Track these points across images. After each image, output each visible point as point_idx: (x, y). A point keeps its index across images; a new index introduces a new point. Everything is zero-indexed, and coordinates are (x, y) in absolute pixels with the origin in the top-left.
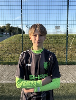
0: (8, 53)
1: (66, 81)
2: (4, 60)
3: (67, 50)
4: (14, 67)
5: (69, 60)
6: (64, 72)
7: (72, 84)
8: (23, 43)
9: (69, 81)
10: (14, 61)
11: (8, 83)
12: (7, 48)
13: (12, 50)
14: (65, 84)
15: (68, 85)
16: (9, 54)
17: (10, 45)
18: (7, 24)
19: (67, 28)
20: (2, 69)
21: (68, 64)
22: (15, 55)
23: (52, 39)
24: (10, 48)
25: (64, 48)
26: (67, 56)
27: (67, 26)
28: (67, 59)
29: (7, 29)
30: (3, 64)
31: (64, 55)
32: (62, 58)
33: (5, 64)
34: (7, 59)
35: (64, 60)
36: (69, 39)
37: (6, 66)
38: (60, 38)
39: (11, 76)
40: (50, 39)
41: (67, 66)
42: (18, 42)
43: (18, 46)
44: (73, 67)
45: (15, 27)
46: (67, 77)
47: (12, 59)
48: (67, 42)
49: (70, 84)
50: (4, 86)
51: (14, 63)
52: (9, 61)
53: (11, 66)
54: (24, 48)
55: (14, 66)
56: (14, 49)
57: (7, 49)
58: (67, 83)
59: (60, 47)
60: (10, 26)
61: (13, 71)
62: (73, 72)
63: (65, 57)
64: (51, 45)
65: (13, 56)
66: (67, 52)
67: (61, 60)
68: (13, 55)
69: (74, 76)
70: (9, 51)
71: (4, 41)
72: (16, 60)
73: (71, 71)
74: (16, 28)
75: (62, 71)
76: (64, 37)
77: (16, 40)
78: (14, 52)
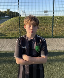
2: (7, 35)
3: (53, 27)
4: (14, 40)
5: (54, 35)
6: (50, 43)
7: (56, 51)
9: (54, 49)
10: (14, 36)
11: (10, 50)
12: (9, 27)
14: (51, 51)
16: (10, 31)
17: (10, 25)
18: (7, 10)
19: (53, 11)
20: (5, 42)
22: (14, 32)
23: (42, 20)
24: (10, 27)
25: (50, 26)
26: (53, 32)
28: (52, 34)
29: (7, 13)
31: (50, 32)
32: (49, 34)
33: (7, 38)
34: (9, 34)
35: (51, 35)
37: (8, 39)
38: (48, 19)
39: (12, 46)
40: (40, 20)
41: (53, 39)
42: (16, 22)
43: (16, 25)
44: (57, 39)
46: (53, 46)
47: (12, 34)
48: (53, 22)
49: (54, 51)
51: (14, 37)
52: (10, 36)
53: (12, 40)
54: (21, 27)
56: (13, 28)
59: (48, 25)
60: (10, 11)
61: (13, 43)
62: (57, 43)
63: (52, 33)
64: (41, 24)
65: (13, 33)
66: (53, 29)
69: (58, 46)
71: (6, 22)
73: (55, 42)
76: (51, 18)
78: (13, 30)
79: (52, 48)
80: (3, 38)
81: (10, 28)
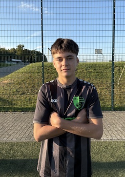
0: (20, 93)
1: (111, 138)
2: (14, 104)
3: (113, 87)
4: (30, 116)
5: (117, 104)
6: (108, 123)
7: (121, 142)
8: (45, 76)
9: (116, 138)
11: (21, 141)
12: (20, 84)
13: (27, 88)
14: (110, 143)
15: (115, 145)
16: (22, 94)
17: (23, 81)
18: (18, 46)
19: (113, 54)
20: (11, 120)
21: (115, 110)
22: (32, 96)
23: (90, 70)
25: (108, 84)
26: (113, 97)
27: (113, 51)
28: (113, 102)
29: (18, 53)
30: (13, 111)
32: (105, 101)
34: (19, 102)
35: (109, 104)
36: (116, 70)
37: (17, 113)
38: (103, 69)
39: (26, 131)
40: (86, 70)
41: (113, 112)
42: (36, 75)
43: (36, 81)
44: (122, 114)
45: (32, 50)
46: (114, 131)
47: (27, 102)
49: (117, 142)
50: (15, 147)
51: (30, 108)
52: (23, 107)
53: (26, 114)
55: (29, 114)
56: (29, 87)
57: (20, 86)
58: (113, 140)
59: (102, 82)
60: (24, 48)
61: (29, 122)
62: (122, 123)
63: (111, 98)
64: (88, 79)
65: (28, 98)
66: (113, 91)
67: (105, 103)
68: (28, 96)
69: (124, 130)
70: (21, 90)
71: (14, 73)
72: (32, 104)
73: (119, 120)
74: (34, 52)
75: (106, 121)
76: (108, 66)
77: (33, 72)
78: (30, 91)
79: (113, 134)
80: (6, 110)
81: (22, 88)
